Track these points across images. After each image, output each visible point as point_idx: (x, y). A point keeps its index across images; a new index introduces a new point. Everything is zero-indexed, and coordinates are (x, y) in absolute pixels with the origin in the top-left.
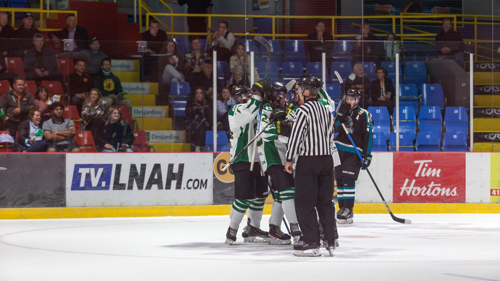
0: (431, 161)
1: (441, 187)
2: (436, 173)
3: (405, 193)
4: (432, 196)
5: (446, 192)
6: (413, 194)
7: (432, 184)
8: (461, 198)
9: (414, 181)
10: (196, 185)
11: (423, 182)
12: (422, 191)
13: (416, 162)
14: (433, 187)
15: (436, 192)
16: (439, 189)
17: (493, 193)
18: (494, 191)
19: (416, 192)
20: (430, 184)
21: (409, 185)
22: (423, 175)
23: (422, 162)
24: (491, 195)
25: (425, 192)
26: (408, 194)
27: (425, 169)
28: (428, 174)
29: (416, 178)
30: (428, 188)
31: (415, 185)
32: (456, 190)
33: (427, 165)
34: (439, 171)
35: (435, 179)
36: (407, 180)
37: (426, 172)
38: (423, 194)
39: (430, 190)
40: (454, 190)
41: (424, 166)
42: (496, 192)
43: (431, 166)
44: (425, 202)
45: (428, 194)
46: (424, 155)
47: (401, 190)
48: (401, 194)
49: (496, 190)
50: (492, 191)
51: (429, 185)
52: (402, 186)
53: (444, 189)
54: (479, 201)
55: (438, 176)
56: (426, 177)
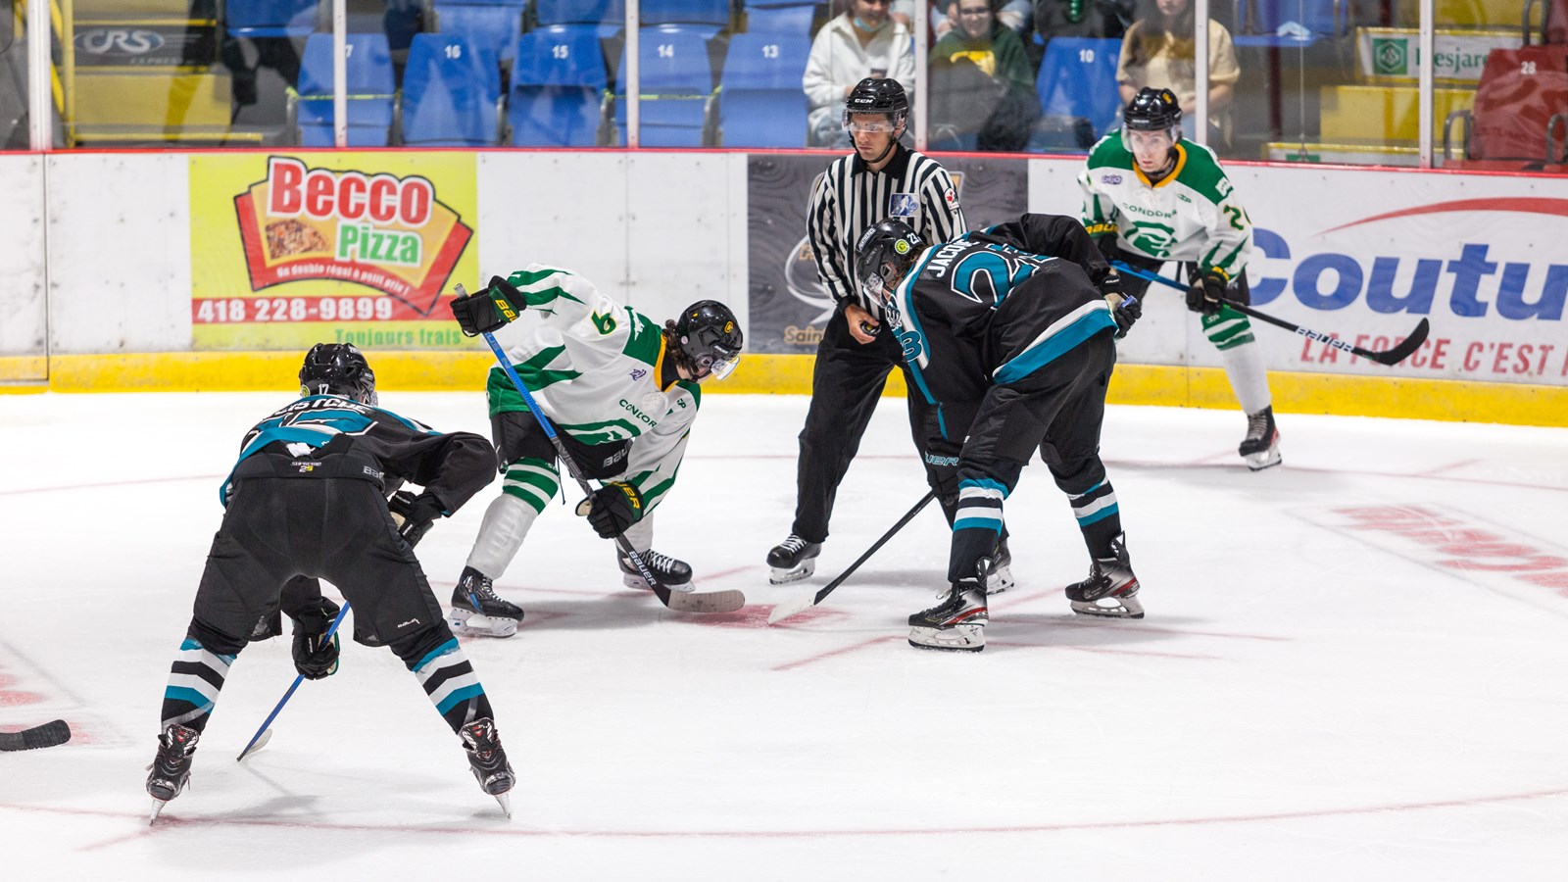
17: (201, 315)
18: (206, 307)
24: (196, 321)
42: (215, 311)
49: (216, 300)
50: (197, 303)
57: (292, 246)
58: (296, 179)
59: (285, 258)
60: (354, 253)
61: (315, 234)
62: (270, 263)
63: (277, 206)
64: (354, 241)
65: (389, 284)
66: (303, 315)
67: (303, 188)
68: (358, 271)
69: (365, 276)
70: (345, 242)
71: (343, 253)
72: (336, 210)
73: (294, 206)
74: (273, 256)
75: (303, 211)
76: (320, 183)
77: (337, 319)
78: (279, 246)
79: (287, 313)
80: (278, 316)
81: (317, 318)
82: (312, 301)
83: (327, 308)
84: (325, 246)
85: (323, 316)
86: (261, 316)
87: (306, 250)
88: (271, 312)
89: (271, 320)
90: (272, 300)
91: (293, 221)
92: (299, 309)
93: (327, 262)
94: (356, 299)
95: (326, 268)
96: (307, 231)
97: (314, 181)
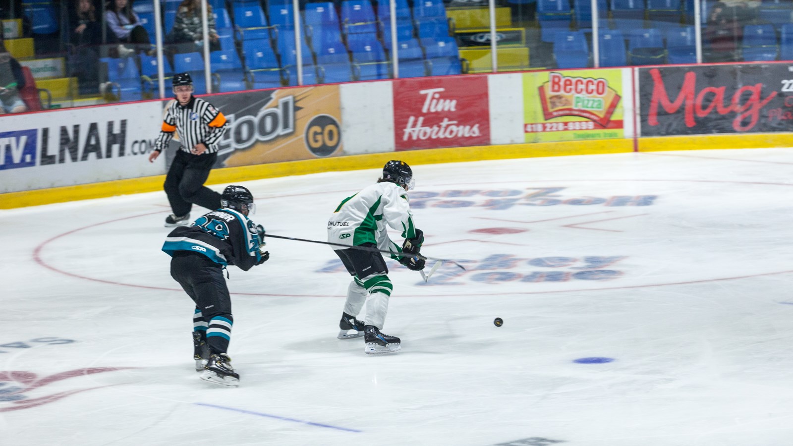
0: (441, 90)
1: (458, 125)
2: (450, 105)
3: (410, 136)
4: (446, 138)
5: (464, 131)
6: (422, 137)
7: (445, 122)
8: (484, 140)
9: (421, 119)
10: (143, 149)
11: (433, 119)
12: (432, 132)
13: (423, 92)
14: (448, 126)
15: (451, 132)
16: (454, 128)
19: (425, 134)
20: (442, 121)
21: (414, 125)
22: (433, 110)
23: (430, 92)
25: (437, 133)
26: (415, 137)
27: (435, 101)
28: (439, 108)
29: (423, 115)
30: (439, 126)
31: (424, 124)
32: (479, 128)
33: (437, 96)
34: (454, 102)
35: (449, 115)
36: (412, 119)
37: (437, 105)
38: (434, 137)
39: (442, 130)
40: (476, 129)
41: (433, 98)
43: (443, 96)
44: (436, 147)
45: (441, 135)
46: (432, 81)
47: (403, 133)
48: (405, 138)
51: (441, 124)
52: (405, 128)
53: (461, 127)
54: (508, 141)
55: (453, 109)
56: (437, 113)
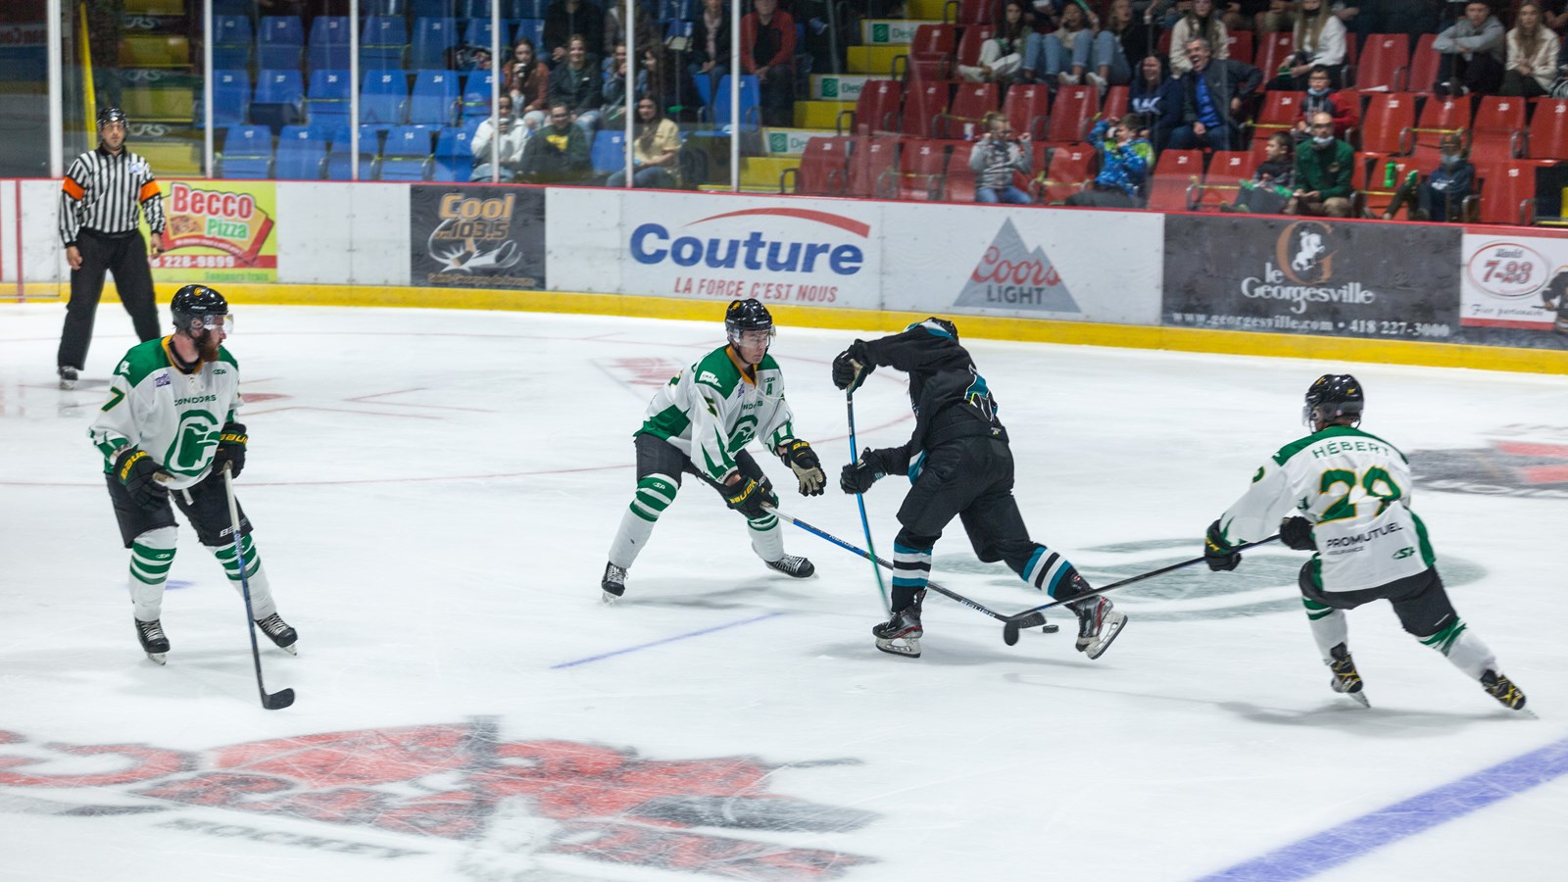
57: (184, 229)
58: (185, 195)
59: (180, 235)
60: (214, 233)
61: (195, 223)
62: (172, 237)
63: (176, 208)
64: (214, 227)
65: (232, 249)
66: (189, 264)
67: (189, 199)
68: (217, 243)
69: (221, 245)
70: (211, 227)
71: (209, 233)
72: (205, 212)
73: (184, 208)
74: (175, 234)
75: (189, 212)
76: (197, 197)
77: (205, 267)
78: (177, 229)
79: (181, 263)
80: (176, 265)
81: (194, 266)
82: (194, 258)
83: (201, 261)
84: (200, 229)
85: (200, 265)
86: (168, 264)
87: (192, 231)
88: (173, 263)
89: (172, 267)
90: (173, 256)
91: (184, 216)
92: (187, 262)
93: (201, 237)
94: (216, 256)
95: (201, 241)
96: (191, 222)
97: (195, 195)
